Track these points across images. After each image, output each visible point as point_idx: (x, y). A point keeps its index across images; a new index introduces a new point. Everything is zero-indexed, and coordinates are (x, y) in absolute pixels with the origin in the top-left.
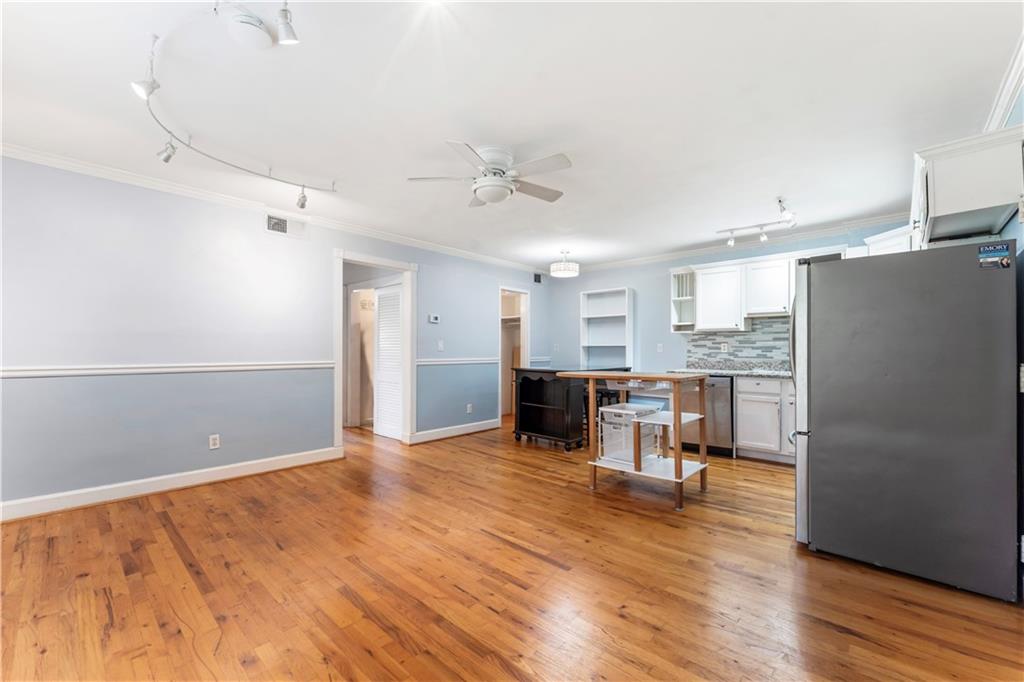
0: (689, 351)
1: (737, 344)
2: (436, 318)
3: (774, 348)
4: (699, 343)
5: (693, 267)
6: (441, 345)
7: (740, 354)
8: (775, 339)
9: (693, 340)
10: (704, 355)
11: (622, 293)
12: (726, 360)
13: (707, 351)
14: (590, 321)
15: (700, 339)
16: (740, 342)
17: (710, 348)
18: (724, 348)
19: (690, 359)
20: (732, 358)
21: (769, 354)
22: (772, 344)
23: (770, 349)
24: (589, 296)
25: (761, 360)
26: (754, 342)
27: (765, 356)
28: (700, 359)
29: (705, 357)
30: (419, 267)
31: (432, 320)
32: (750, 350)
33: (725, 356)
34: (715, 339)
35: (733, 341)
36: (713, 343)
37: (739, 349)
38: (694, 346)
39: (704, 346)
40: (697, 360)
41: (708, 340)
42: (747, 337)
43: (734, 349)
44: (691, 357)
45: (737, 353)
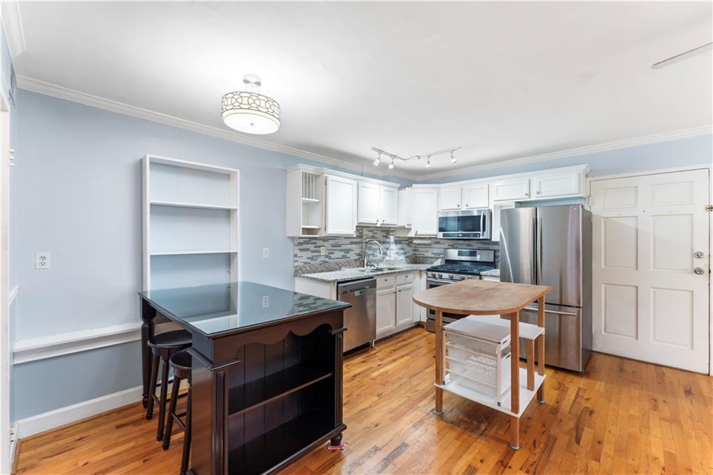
0: (296, 255)
1: (330, 247)
3: (351, 250)
4: (304, 246)
7: (332, 256)
8: (351, 243)
9: (300, 244)
10: (308, 258)
12: (325, 262)
13: (310, 255)
15: (306, 243)
16: (333, 246)
17: (313, 252)
18: (323, 251)
19: (297, 264)
20: (327, 260)
21: (348, 255)
22: (349, 247)
23: (348, 251)
26: (340, 246)
27: (345, 257)
28: (305, 263)
29: (309, 261)
32: (338, 252)
33: (323, 259)
34: (316, 243)
35: (328, 244)
36: (315, 247)
37: (331, 252)
38: (299, 249)
39: (307, 250)
40: (303, 264)
41: (311, 244)
42: (336, 241)
43: (329, 251)
44: (297, 261)
45: (330, 255)
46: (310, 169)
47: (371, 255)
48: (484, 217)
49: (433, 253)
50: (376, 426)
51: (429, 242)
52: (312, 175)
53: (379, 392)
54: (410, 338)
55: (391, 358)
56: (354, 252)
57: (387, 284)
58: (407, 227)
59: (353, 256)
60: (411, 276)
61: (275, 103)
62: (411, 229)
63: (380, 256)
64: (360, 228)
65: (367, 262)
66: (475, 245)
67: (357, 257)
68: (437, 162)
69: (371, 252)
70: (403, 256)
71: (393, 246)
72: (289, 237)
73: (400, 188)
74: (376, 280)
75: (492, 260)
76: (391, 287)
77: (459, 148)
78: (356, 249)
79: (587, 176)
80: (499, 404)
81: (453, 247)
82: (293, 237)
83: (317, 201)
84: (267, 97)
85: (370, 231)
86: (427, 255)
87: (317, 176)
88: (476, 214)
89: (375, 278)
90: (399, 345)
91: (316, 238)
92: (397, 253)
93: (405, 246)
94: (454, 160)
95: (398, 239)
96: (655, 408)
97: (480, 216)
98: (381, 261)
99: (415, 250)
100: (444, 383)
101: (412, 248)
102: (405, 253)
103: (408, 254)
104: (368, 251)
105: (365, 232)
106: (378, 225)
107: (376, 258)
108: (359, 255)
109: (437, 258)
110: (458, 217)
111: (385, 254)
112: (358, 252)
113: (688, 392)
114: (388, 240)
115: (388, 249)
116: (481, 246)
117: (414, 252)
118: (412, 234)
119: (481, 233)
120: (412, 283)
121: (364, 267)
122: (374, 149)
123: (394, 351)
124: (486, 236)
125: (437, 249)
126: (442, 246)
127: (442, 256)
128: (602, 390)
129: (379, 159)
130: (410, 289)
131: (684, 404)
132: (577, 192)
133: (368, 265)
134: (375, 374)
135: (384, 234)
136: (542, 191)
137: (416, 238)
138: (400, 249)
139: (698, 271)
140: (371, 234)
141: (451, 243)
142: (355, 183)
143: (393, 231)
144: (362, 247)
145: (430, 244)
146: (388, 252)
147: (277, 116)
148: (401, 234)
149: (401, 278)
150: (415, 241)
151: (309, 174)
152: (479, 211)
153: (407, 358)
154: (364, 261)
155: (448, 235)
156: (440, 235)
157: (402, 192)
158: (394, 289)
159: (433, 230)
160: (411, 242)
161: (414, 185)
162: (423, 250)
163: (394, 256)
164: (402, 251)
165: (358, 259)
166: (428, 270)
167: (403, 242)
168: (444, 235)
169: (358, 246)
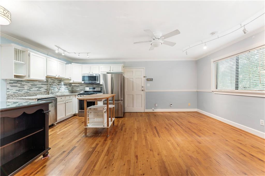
0: (8, 89)
1: (30, 86)
3: (42, 87)
4: (14, 84)
7: (31, 90)
8: (42, 84)
9: (10, 83)
10: (16, 90)
12: (27, 92)
13: (18, 89)
15: (14, 83)
16: (32, 85)
17: (19, 87)
18: (26, 87)
19: (9, 93)
20: (29, 91)
21: (40, 89)
23: (40, 88)
26: (36, 85)
27: (39, 90)
29: (17, 92)
32: (35, 88)
33: (27, 91)
34: (21, 83)
35: (29, 84)
36: (21, 85)
38: (10, 86)
39: (16, 86)
40: (13, 93)
41: (18, 83)
42: (34, 83)
43: (29, 87)
44: (9, 92)
45: (30, 89)
46: (20, 48)
47: (53, 90)
48: (98, 76)
49: (80, 89)
50: (63, 146)
51: (78, 85)
52: (20, 51)
53: (62, 137)
54: (71, 120)
55: (65, 127)
56: (44, 88)
57: (62, 100)
58: (69, 79)
59: (43, 90)
60: (71, 97)
61: (9, 12)
62: (71, 80)
63: (57, 90)
64: (47, 77)
65: (51, 92)
66: (95, 86)
67: (46, 90)
68: (82, 56)
69: (53, 88)
70: (67, 90)
71: (63, 86)
72: (3, 79)
73: (66, 64)
74: (57, 98)
75: (100, 90)
76: (63, 101)
77: (90, 53)
78: (45, 87)
79: (123, 67)
80: (104, 126)
81: (87, 87)
82: (6, 79)
83: (24, 63)
84: (4, 8)
85: (52, 80)
86: (77, 90)
87: (23, 52)
88: (95, 75)
89: (56, 97)
90: (67, 123)
91: (22, 81)
92: (65, 89)
93: (68, 86)
94: (88, 56)
95: (65, 83)
96: (136, 120)
97: (96, 76)
98: (57, 92)
99: (72, 88)
100: (87, 126)
101: (71, 87)
102: (68, 89)
103: (69, 90)
104: (51, 88)
105: (49, 80)
106: (57, 77)
107: (55, 91)
108: (47, 89)
109: (81, 91)
110: (88, 76)
111: (59, 89)
112: (46, 88)
113: (141, 116)
114: (61, 84)
115: (60, 87)
116: (97, 86)
117: (72, 89)
118: (71, 82)
119: (97, 81)
120: (72, 99)
121: (49, 94)
122: (56, 46)
123: (66, 125)
124: (98, 82)
125: (81, 88)
126: (84, 86)
127: (83, 90)
128: (127, 119)
129: (58, 50)
130: (71, 102)
131: (140, 118)
132: (121, 71)
133: (51, 94)
134: (58, 133)
135: (59, 81)
136: (114, 70)
137: (73, 83)
138: (66, 88)
139: (143, 90)
140: (53, 81)
141: (87, 85)
142: (45, 58)
143: (63, 80)
144: (48, 86)
145: (79, 86)
146: (61, 89)
147: (10, 19)
148: (67, 82)
149: (67, 98)
150: (73, 85)
151: (18, 50)
152: (96, 75)
153: (71, 125)
154: (49, 92)
155: (86, 82)
156: (83, 82)
157: (67, 65)
158: (65, 102)
159: (80, 80)
160: (71, 85)
161: (72, 63)
162: (76, 88)
163: (64, 90)
164: (67, 88)
165: (46, 91)
166: (78, 94)
167: (67, 85)
168: (84, 82)
169: (46, 86)
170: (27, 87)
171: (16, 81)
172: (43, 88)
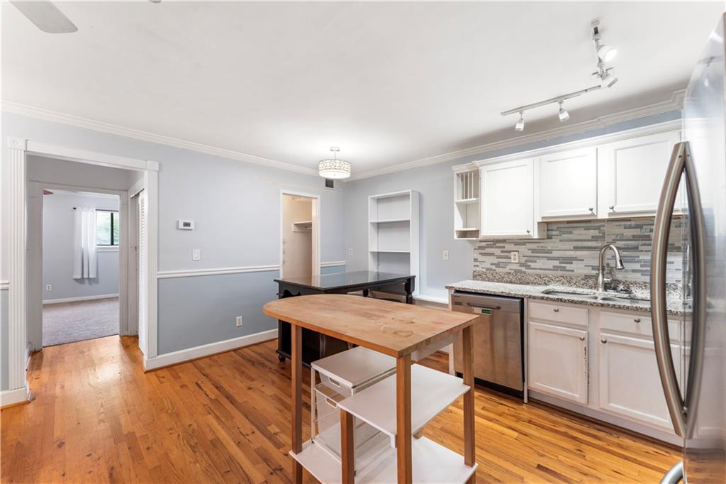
0: (476, 260)
1: (530, 253)
2: (187, 225)
3: (576, 259)
4: (488, 250)
5: (477, 163)
6: (196, 254)
7: (533, 265)
8: (576, 248)
9: (480, 248)
10: (492, 264)
11: (406, 196)
12: (517, 271)
13: (495, 260)
14: (380, 226)
15: (487, 247)
16: (534, 251)
17: (498, 257)
18: (515, 258)
19: (477, 269)
20: (523, 269)
21: (568, 267)
22: (572, 254)
23: (570, 260)
24: (379, 200)
25: (560, 273)
26: (550, 252)
27: (564, 269)
28: (487, 269)
29: (494, 267)
30: (160, 165)
31: (181, 226)
32: (546, 260)
33: (517, 267)
34: (504, 247)
35: (524, 250)
36: (502, 252)
37: (531, 259)
38: (480, 254)
39: (492, 254)
40: (484, 270)
41: (496, 247)
42: (541, 245)
43: (526, 258)
44: (478, 266)
45: (529, 264)
56: (586, 262)
59: (580, 269)
91: (504, 241)
169: (597, 253)
170: (517, 257)
171: (492, 243)
172: (583, 260)
